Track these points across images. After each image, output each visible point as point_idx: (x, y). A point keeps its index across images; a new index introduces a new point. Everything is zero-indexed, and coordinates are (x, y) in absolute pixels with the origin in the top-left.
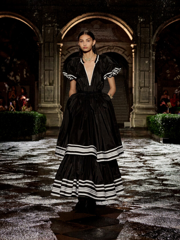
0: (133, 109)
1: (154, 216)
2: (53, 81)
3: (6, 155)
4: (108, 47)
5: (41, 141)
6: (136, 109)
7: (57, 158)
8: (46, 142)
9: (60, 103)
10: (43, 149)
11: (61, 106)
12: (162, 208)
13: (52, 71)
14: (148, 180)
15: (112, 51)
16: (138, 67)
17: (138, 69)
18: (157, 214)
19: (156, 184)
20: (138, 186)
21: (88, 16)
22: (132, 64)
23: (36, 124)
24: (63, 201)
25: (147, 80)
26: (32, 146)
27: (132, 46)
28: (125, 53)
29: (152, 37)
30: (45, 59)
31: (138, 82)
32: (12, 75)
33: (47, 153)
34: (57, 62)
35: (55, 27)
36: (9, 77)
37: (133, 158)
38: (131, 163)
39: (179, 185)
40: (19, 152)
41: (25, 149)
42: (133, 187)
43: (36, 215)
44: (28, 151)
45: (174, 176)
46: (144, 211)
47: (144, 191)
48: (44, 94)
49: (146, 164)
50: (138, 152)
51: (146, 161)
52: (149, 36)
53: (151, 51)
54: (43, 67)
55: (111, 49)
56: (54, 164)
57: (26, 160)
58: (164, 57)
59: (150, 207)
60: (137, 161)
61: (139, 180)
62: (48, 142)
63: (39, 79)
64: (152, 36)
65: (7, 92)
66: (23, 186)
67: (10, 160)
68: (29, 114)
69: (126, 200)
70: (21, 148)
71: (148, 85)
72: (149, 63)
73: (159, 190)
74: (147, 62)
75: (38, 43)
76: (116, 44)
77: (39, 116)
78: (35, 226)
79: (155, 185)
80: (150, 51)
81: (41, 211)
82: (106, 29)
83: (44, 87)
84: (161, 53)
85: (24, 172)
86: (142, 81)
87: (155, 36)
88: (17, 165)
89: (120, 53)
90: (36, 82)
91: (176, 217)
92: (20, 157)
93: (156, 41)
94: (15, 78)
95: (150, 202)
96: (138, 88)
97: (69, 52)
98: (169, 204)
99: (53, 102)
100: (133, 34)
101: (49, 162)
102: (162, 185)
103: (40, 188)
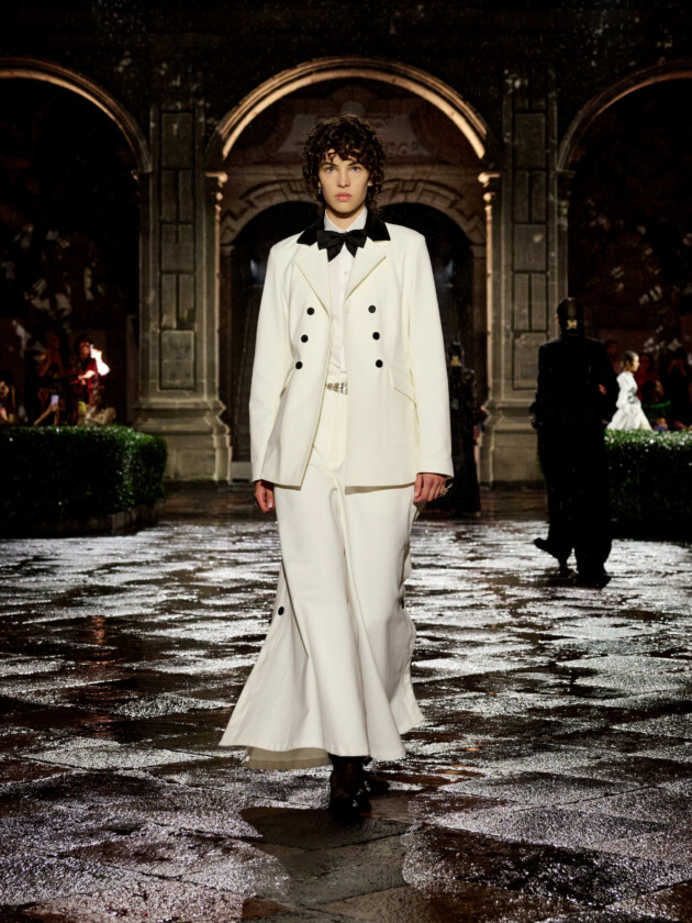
0: (488, 412)
1: (526, 807)
2: (192, 312)
3: (6, 587)
4: (396, 183)
5: (143, 537)
6: (501, 412)
7: (194, 597)
8: (164, 538)
9: (217, 392)
10: (148, 563)
11: (225, 402)
12: (560, 778)
13: (187, 276)
14: (521, 674)
15: (412, 198)
16: (506, 257)
17: (506, 266)
18: (537, 800)
19: (548, 686)
20: (480, 697)
21: (319, 71)
22: (484, 245)
23: (126, 471)
24: (196, 757)
25: (539, 304)
26: (107, 552)
27: (484, 178)
28: (459, 206)
29: (558, 148)
30: (161, 230)
31: (506, 313)
32: (40, 292)
33: (161, 577)
34: (204, 242)
35: (197, 111)
36: (30, 300)
37: (475, 594)
38: (468, 612)
39: (634, 690)
40: (58, 577)
41: (81, 566)
42: (462, 702)
43: (89, 809)
44: (90, 573)
45: (619, 657)
46: (490, 787)
47: (501, 717)
48: (160, 361)
49: (522, 614)
50: (496, 573)
51: (523, 602)
52: (547, 141)
53: (553, 198)
54: (154, 262)
55: (406, 192)
56: (182, 621)
57: (81, 604)
58: (603, 221)
59: (515, 772)
60: (491, 604)
61: (487, 675)
62: (169, 538)
63: (141, 306)
64: (556, 142)
65: (22, 354)
66: (56, 702)
67: (18, 607)
68: (100, 437)
69: (430, 749)
70: (66, 563)
71: (544, 322)
72: (548, 244)
73: (558, 710)
74: (538, 239)
75: (135, 173)
76: (425, 173)
77: (139, 440)
78: (80, 849)
79: (544, 691)
80: (551, 198)
81: (111, 795)
82: (389, 117)
83: (160, 334)
84: (593, 204)
85: (66, 652)
86: (521, 308)
87: (566, 143)
88: (43, 623)
89: (437, 207)
90: (130, 317)
91: (606, 808)
92: (58, 594)
93: (570, 159)
94: (54, 303)
95: (519, 756)
96: (507, 336)
97: (251, 204)
98: (586, 765)
99: (195, 389)
100: (487, 136)
101: (162, 614)
102: (570, 694)
103: (116, 708)
